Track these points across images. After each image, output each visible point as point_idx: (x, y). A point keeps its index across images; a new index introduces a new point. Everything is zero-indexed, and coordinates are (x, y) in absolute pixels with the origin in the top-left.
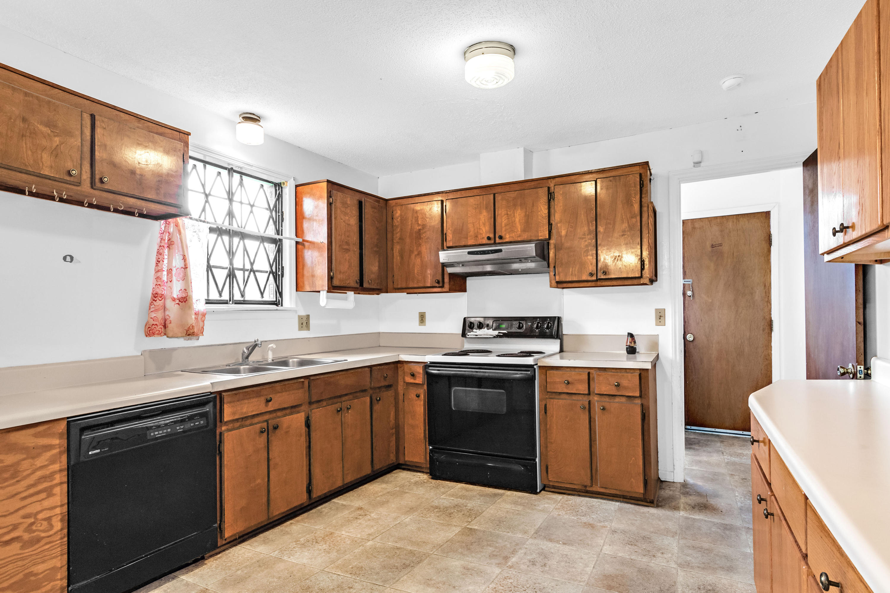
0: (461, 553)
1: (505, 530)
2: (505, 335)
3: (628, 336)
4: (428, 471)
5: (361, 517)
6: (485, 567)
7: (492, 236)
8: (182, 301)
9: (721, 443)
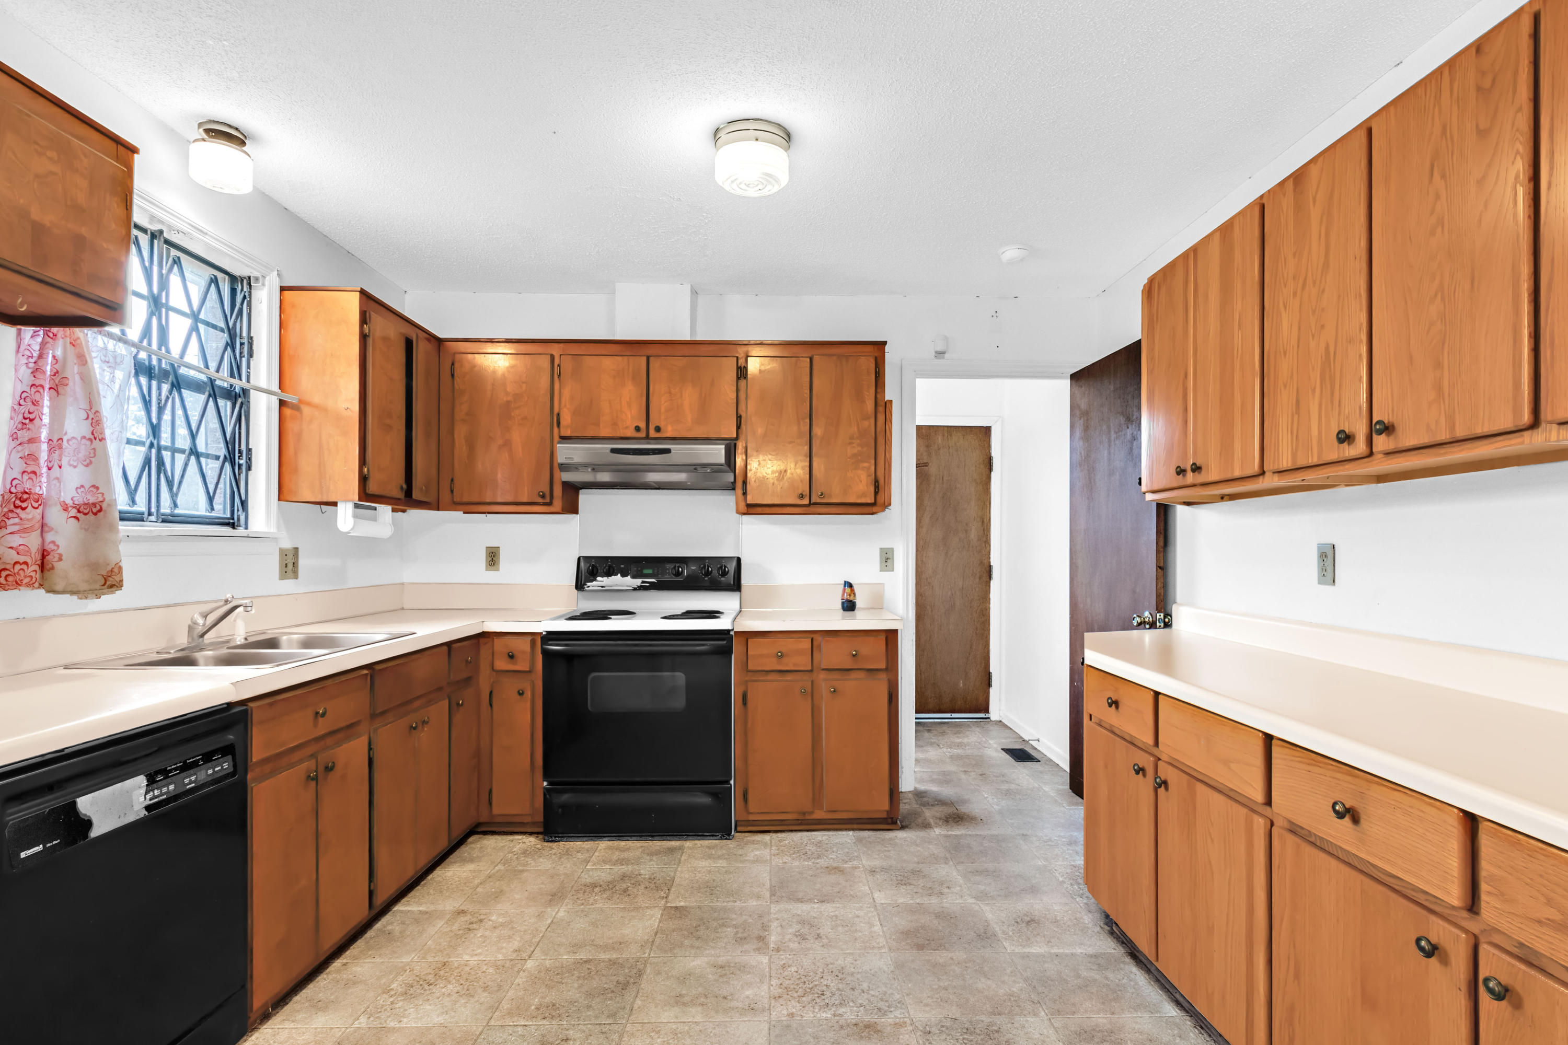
0: (692, 946)
1: (727, 899)
2: (653, 587)
3: (845, 586)
4: (541, 830)
5: (475, 926)
6: (743, 958)
7: (643, 425)
8: (86, 511)
9: (928, 732)
